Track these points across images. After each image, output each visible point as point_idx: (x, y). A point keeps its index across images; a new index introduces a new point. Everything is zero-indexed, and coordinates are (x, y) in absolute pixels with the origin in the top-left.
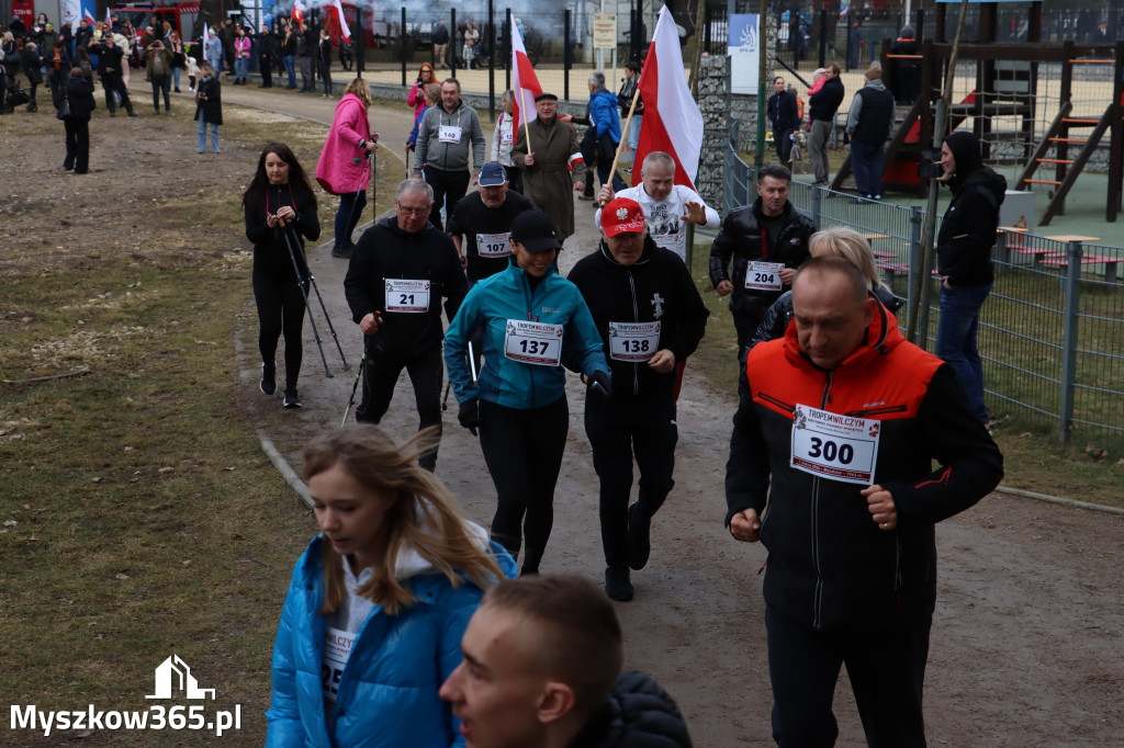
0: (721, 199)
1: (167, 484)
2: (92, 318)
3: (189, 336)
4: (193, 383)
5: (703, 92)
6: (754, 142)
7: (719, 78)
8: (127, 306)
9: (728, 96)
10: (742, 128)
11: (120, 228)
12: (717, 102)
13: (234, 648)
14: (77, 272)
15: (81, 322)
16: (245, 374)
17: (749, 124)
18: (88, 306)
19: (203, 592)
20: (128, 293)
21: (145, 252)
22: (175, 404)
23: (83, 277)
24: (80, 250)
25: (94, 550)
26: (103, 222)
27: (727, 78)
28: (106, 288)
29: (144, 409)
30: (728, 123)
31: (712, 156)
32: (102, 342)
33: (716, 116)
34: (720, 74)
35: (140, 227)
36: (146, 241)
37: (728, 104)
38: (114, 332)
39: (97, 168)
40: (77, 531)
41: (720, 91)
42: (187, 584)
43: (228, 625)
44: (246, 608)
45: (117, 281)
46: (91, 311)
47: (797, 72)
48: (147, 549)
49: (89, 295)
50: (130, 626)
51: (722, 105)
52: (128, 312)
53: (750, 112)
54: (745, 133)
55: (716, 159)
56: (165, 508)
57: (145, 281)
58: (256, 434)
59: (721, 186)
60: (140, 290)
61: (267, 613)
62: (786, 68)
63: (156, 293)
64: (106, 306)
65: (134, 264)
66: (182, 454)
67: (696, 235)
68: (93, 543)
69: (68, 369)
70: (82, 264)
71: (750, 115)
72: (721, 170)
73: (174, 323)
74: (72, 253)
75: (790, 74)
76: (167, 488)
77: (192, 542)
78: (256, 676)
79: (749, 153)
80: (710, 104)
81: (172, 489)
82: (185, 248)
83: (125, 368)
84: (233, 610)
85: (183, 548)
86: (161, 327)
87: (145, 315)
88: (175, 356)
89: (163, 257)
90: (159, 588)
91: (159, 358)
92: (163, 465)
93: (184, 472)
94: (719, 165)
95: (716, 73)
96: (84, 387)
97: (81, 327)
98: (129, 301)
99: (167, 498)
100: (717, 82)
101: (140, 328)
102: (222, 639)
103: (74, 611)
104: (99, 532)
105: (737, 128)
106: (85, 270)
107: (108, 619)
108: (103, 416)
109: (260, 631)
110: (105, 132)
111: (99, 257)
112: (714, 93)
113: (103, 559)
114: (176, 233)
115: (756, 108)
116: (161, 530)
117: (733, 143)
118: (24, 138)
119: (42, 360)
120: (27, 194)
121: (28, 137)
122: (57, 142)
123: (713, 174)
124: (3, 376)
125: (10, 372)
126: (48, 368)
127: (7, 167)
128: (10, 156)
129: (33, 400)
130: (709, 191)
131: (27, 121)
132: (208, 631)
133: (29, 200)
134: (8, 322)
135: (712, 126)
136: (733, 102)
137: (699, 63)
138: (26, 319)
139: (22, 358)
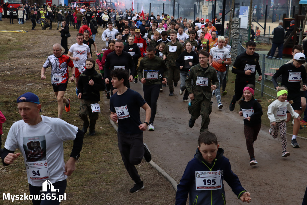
5: (232, 28)
7: (237, 24)
9: (239, 29)
10: (243, 38)
12: (236, 31)
13: (102, 177)
16: (105, 102)
17: (244, 37)
19: (94, 161)
27: (239, 24)
30: (239, 36)
32: (68, 92)
33: (236, 34)
37: (239, 31)
38: (71, 90)
41: (237, 28)
42: (90, 158)
43: (101, 170)
44: (106, 165)
47: (258, 23)
53: (245, 33)
54: (243, 39)
55: (235, 46)
58: (109, 118)
59: (237, 54)
61: (111, 167)
62: (255, 21)
67: (229, 67)
71: (245, 34)
72: (237, 49)
75: (256, 23)
77: (91, 147)
78: (108, 184)
79: (244, 45)
80: (234, 31)
83: (74, 99)
84: (102, 166)
85: (89, 149)
90: (82, 159)
94: (236, 48)
95: (236, 23)
102: (99, 174)
104: (67, 143)
105: (242, 38)
109: (109, 172)
115: (247, 32)
117: (240, 42)
118: (48, 36)
119: (52, 96)
120: (49, 52)
121: (49, 36)
122: (57, 38)
123: (234, 50)
124: (42, 100)
125: (44, 99)
126: (54, 99)
127: (44, 44)
128: (45, 41)
129: (50, 107)
130: (233, 55)
131: (49, 32)
132: (95, 171)
133: (49, 53)
134: (44, 86)
135: (235, 37)
136: (241, 31)
137: (232, 20)
138: (48, 85)
139: (47, 96)
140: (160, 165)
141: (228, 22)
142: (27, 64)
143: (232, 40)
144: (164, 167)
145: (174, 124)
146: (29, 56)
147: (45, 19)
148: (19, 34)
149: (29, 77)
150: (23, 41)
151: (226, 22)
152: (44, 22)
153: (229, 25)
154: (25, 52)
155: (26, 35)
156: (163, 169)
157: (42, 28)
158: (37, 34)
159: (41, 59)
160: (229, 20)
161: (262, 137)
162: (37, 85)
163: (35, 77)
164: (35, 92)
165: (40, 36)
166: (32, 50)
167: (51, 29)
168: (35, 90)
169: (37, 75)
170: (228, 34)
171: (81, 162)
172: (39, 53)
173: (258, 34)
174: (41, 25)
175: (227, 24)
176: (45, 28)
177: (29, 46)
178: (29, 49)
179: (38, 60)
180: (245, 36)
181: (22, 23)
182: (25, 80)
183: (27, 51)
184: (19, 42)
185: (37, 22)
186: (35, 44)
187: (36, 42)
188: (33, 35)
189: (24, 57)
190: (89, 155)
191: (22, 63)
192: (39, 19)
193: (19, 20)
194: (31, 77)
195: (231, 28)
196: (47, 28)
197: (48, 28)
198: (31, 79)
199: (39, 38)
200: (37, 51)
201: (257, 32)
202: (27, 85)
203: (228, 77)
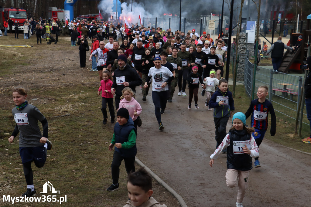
0: (244, 73)
1: (90, 146)
2: (71, 100)
3: (96, 106)
4: (97, 119)
6: (253, 57)
7: (244, 39)
8: (80, 97)
9: (247, 44)
10: (250, 53)
11: (78, 76)
12: (243, 46)
13: (107, 193)
14: (67, 88)
15: (68, 101)
18: (70, 97)
19: (99, 177)
20: (80, 94)
21: (85, 83)
22: (92, 125)
23: (68, 89)
24: (68, 82)
25: (70, 164)
26: (74, 74)
27: (246, 39)
28: (75, 92)
29: (84, 126)
30: (246, 51)
31: (241, 60)
32: (73, 107)
33: (243, 49)
34: (244, 38)
35: (84, 76)
36: (85, 80)
38: (76, 104)
39: (72, 60)
40: (66, 158)
41: (244, 43)
42: (94, 174)
43: (106, 186)
45: (77, 90)
46: (70, 98)
47: (265, 37)
48: (84, 164)
49: (70, 94)
50: (80, 185)
51: (245, 46)
52: (80, 99)
53: (252, 48)
54: (250, 54)
55: (242, 61)
56: (89, 153)
57: (85, 91)
59: (244, 69)
60: (83, 93)
62: (262, 36)
63: (88, 94)
64: (74, 97)
65: (82, 86)
66: (94, 138)
68: (70, 162)
69: (64, 114)
70: (68, 86)
71: (252, 49)
72: (244, 64)
73: (92, 102)
74: (66, 82)
76: (90, 148)
77: (96, 163)
79: (251, 60)
80: (241, 46)
81: (91, 148)
82: (96, 82)
83: (79, 114)
84: (107, 182)
85: (94, 164)
86: (89, 103)
87: (84, 100)
88: (93, 111)
89: (90, 84)
90: (87, 175)
91: (88, 112)
92: (89, 141)
93: (95, 143)
95: (243, 37)
96: (68, 119)
97: (68, 103)
98: (80, 96)
99: (90, 150)
100: (243, 40)
101: (83, 103)
102: (104, 190)
103: (65, 180)
104: (72, 159)
105: (249, 53)
106: (69, 87)
107: (74, 183)
108: (73, 127)
110: (75, 50)
111: (73, 84)
112: (243, 43)
113: (73, 167)
114: (93, 78)
115: (254, 47)
116: (88, 159)
117: (248, 57)
118: (53, 51)
119: (57, 112)
120: (54, 66)
121: (55, 51)
122: (62, 52)
123: (241, 66)
124: (47, 115)
125: (49, 114)
126: (59, 114)
127: (49, 59)
128: (50, 56)
129: (55, 122)
130: (240, 70)
131: (54, 47)
132: (101, 188)
133: (54, 68)
134: (49, 101)
135: (242, 52)
136: (248, 46)
137: (239, 35)
138: (53, 100)
139: (52, 111)
140: (166, 182)
141: (235, 37)
142: (32, 79)
143: (239, 55)
144: (170, 183)
145: (181, 140)
146: (34, 71)
147: (51, 34)
148: (24, 49)
149: (34, 92)
150: (28, 56)
151: (233, 37)
152: (49, 37)
153: (236, 40)
154: (30, 66)
155: (31, 50)
156: (169, 185)
157: (47, 43)
158: (42, 49)
159: (46, 74)
160: (236, 35)
161: (270, 154)
162: (42, 100)
163: (40, 92)
164: (40, 107)
165: (45, 51)
166: (37, 65)
167: (56, 43)
168: (39, 105)
169: (42, 90)
170: (235, 49)
171: (87, 178)
172: (44, 68)
173: (265, 49)
174: (46, 40)
175: (234, 39)
176: (50, 42)
177: (34, 61)
178: (34, 64)
179: (43, 75)
180: (253, 51)
181: (27, 37)
182: (30, 94)
183: (32, 65)
184: (24, 56)
185: (43, 37)
186: (41, 59)
187: (42, 57)
188: (39, 50)
189: (29, 72)
190: (94, 171)
191: (27, 78)
192: (44, 34)
193: (25, 35)
194: (36, 92)
195: (238, 43)
196: (52, 43)
197: (54, 43)
198: (36, 93)
199: (44, 53)
200: (42, 66)
201: (264, 47)
202: (32, 100)
203: (235, 92)
